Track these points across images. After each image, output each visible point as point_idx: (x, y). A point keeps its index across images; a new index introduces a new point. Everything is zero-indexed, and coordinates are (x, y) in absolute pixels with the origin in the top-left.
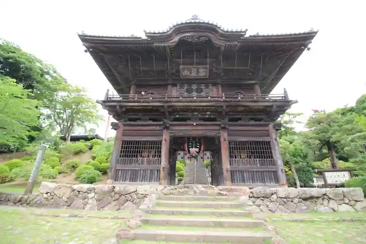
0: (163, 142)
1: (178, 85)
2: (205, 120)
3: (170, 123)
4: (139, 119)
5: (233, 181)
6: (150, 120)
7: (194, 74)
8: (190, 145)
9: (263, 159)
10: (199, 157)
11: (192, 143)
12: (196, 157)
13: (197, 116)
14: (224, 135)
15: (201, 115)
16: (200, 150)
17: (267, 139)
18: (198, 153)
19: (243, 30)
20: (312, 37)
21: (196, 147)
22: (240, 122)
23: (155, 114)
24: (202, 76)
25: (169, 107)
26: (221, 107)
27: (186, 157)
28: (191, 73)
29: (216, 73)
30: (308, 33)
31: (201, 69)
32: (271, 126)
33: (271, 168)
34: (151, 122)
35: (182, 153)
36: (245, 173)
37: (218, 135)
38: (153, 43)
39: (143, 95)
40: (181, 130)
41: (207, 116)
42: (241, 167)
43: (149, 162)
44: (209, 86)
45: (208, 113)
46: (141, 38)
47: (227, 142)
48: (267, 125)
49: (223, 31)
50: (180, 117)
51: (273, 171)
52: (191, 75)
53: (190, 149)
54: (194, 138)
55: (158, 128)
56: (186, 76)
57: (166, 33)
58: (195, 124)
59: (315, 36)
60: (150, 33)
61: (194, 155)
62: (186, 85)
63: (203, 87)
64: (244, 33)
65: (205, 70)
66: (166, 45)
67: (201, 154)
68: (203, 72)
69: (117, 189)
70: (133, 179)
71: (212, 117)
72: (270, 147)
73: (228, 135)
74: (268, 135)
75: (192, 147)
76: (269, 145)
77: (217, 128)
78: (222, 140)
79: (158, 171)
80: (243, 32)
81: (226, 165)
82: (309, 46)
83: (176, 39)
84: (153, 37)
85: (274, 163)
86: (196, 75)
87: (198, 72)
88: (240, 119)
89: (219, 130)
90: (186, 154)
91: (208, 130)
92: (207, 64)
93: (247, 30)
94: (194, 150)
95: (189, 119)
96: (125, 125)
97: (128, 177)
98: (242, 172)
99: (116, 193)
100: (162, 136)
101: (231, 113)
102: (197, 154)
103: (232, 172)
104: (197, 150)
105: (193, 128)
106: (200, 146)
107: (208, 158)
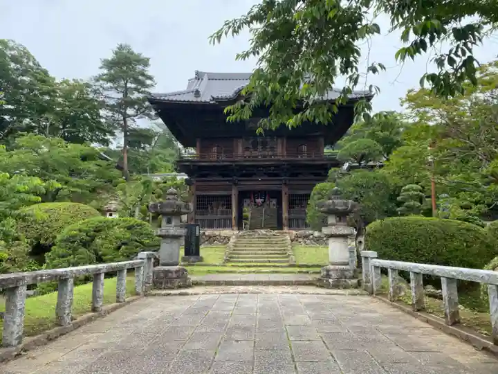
0: (233, 196)
1: (243, 137)
2: (270, 175)
3: (238, 178)
4: (210, 175)
5: (290, 226)
8: (256, 196)
10: (265, 205)
11: (258, 194)
12: (261, 205)
13: (261, 171)
14: (285, 190)
15: (266, 170)
21: (261, 198)
22: (301, 177)
23: (224, 171)
25: (236, 165)
26: (283, 165)
27: (251, 204)
28: (256, 125)
34: (221, 178)
35: (248, 201)
36: (300, 220)
37: (280, 189)
40: (248, 185)
41: (271, 172)
43: (222, 213)
44: (275, 138)
47: (287, 195)
50: (248, 172)
53: (256, 199)
55: (228, 183)
57: (232, 98)
58: (260, 179)
60: (218, 99)
61: (259, 204)
63: (268, 140)
69: (207, 234)
70: (211, 226)
73: (289, 189)
75: (258, 198)
77: (280, 182)
78: (283, 193)
79: (231, 220)
81: (285, 215)
84: (221, 102)
88: (300, 174)
89: (281, 185)
91: (272, 185)
94: (259, 201)
95: (255, 175)
96: (197, 181)
97: (206, 224)
98: (297, 220)
99: (206, 236)
100: (231, 190)
102: (262, 203)
103: (290, 220)
104: (263, 200)
105: (259, 183)
106: (265, 197)
107: (274, 205)
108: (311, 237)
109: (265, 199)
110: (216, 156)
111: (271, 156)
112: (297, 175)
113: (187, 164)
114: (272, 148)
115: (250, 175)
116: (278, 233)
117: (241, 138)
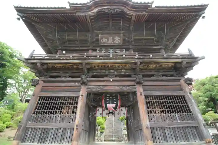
0: (80, 98)
1: (97, 50)
3: (88, 79)
4: (60, 77)
5: (154, 139)
6: (69, 77)
7: (110, 41)
8: (107, 101)
9: (182, 114)
10: (116, 113)
11: (109, 99)
12: (113, 113)
13: (113, 73)
14: (140, 90)
15: (117, 72)
16: (117, 106)
17: (181, 93)
18: (115, 108)
19: (150, 2)
21: (113, 103)
22: (152, 78)
24: (117, 43)
26: (136, 63)
27: (104, 113)
28: (108, 41)
29: (128, 42)
30: (201, 6)
31: (116, 37)
32: (182, 81)
33: (192, 123)
34: (71, 79)
35: (101, 109)
36: (166, 130)
37: (134, 90)
38: (75, 13)
39: (64, 54)
40: (99, 86)
41: (123, 73)
42: (161, 123)
44: (123, 50)
45: (123, 70)
46: (65, 8)
47: (143, 97)
48: (179, 80)
49: (133, 2)
50: (99, 74)
51: (195, 127)
52: (108, 42)
53: (108, 105)
54: (111, 94)
55: (77, 84)
56: (104, 43)
57: (86, 4)
58: (111, 80)
59: (206, 8)
60: (73, 4)
61: (111, 111)
62: (104, 50)
63: (118, 51)
64: (151, 5)
65: (120, 38)
66: (86, 14)
67: (118, 110)
68: (118, 40)
70: (43, 139)
71: (127, 73)
72: (185, 101)
73: (144, 90)
74: (182, 90)
75: (109, 103)
76: (185, 99)
77: (133, 83)
78: (138, 94)
79: (72, 129)
80: (150, 3)
83: (96, 10)
84: (76, 8)
85: (193, 118)
86: (113, 43)
87: (114, 40)
88: (153, 76)
89: (135, 86)
90: (104, 110)
91: (124, 86)
92: (121, 34)
93: (153, 2)
94: (111, 106)
95: (106, 76)
96: (45, 82)
97: (38, 136)
98: (162, 128)
100: (80, 91)
101: (144, 71)
102: (114, 110)
103: (152, 129)
104: (114, 105)
105: (110, 84)
106: (117, 101)
107: (124, 114)
113: (35, 61)
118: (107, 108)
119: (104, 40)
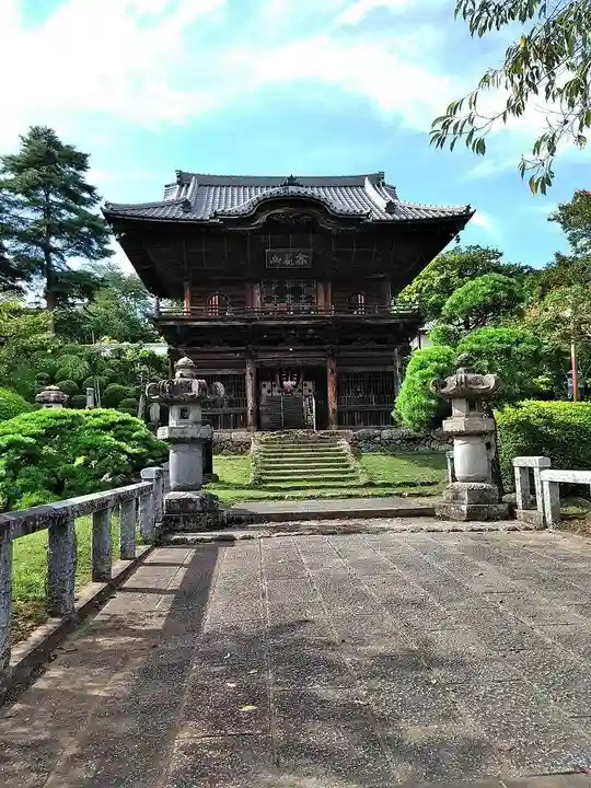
0: (248, 377)
1: (262, 281)
2: (306, 342)
3: (256, 348)
5: (340, 423)
7: (288, 262)
9: (381, 396)
13: (293, 337)
14: (331, 365)
15: (300, 334)
17: (390, 369)
18: (295, 387)
19: (364, 213)
20: (466, 221)
22: (354, 346)
23: (232, 337)
24: (301, 266)
25: (254, 326)
26: (329, 326)
27: (275, 390)
28: (283, 260)
31: (300, 254)
32: (396, 350)
34: (228, 348)
35: (268, 384)
36: (356, 414)
37: (324, 364)
38: (226, 227)
40: (270, 358)
42: (352, 406)
44: (313, 282)
47: (335, 374)
48: (392, 349)
52: (284, 263)
54: (290, 367)
55: (238, 355)
56: (276, 264)
57: (247, 214)
58: (291, 349)
59: (469, 219)
60: (223, 215)
62: (275, 281)
63: (303, 285)
64: (365, 217)
65: (306, 256)
66: (245, 229)
68: (303, 260)
72: (392, 380)
73: (338, 365)
74: (392, 364)
75: (287, 380)
76: (391, 377)
77: (323, 354)
78: (329, 371)
79: (245, 414)
80: (364, 215)
81: (332, 405)
82: (461, 233)
83: (262, 219)
86: (293, 264)
87: (295, 259)
88: (353, 341)
89: (325, 358)
90: (275, 386)
91: (313, 358)
92: (309, 247)
93: (369, 213)
94: (288, 384)
95: (283, 342)
98: (352, 412)
100: (245, 367)
103: (340, 413)
105: (291, 355)
106: (298, 377)
107: (310, 391)
108: (378, 439)
109: (298, 381)
110: (216, 312)
111: (309, 312)
112: (349, 342)
113: (172, 323)
114: (310, 299)
115: (276, 343)
116: (325, 434)
117: (257, 281)
118: (282, 386)
119: (276, 259)
